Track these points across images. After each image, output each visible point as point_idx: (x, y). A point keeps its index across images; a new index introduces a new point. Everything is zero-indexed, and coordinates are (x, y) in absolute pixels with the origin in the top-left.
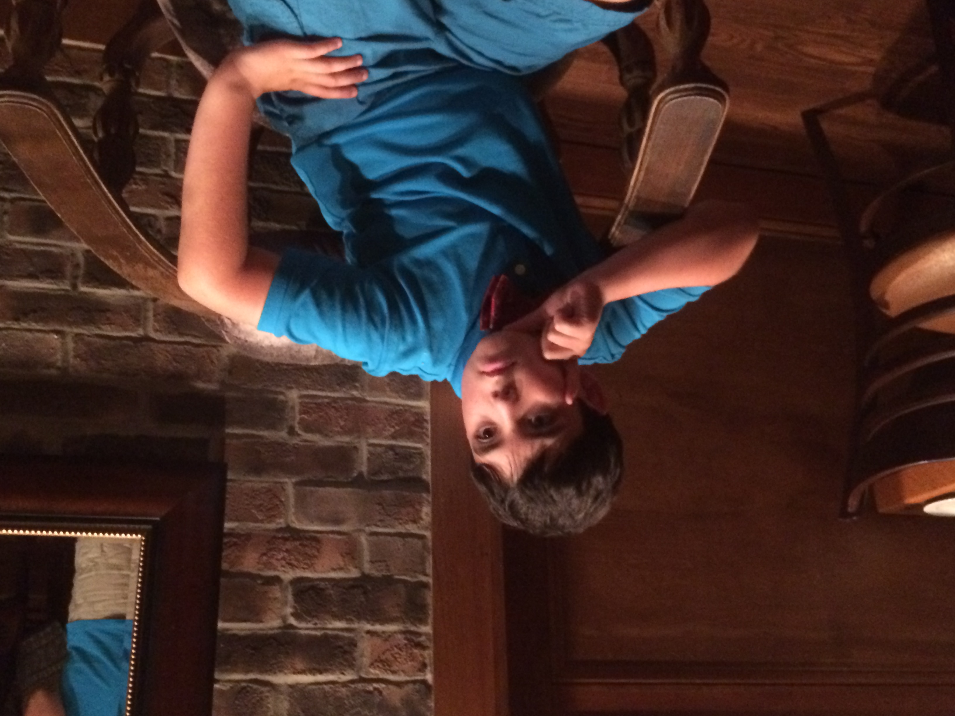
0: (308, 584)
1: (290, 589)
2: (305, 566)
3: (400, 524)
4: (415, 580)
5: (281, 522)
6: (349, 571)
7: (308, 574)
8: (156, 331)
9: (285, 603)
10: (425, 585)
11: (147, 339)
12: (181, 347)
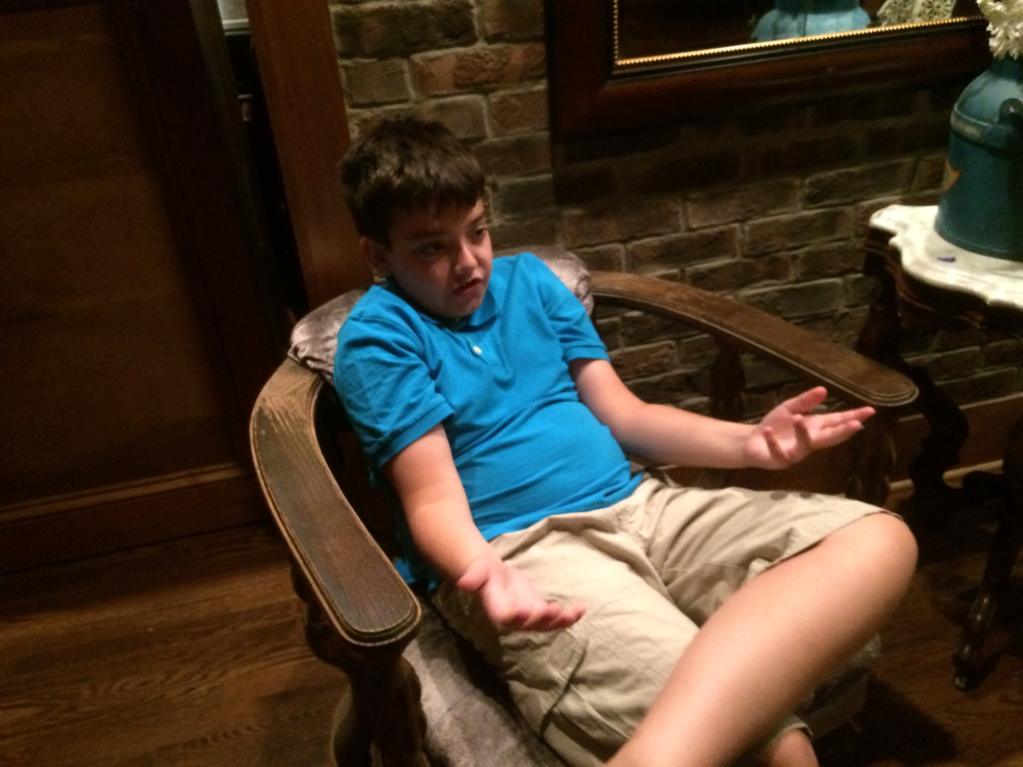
0: (460, 40)
1: (477, 33)
2: (465, 58)
3: (379, 116)
4: (354, 60)
5: (494, 98)
6: (424, 59)
7: (461, 50)
8: (618, 250)
9: (480, 17)
10: (345, 55)
11: (624, 242)
12: (597, 241)
